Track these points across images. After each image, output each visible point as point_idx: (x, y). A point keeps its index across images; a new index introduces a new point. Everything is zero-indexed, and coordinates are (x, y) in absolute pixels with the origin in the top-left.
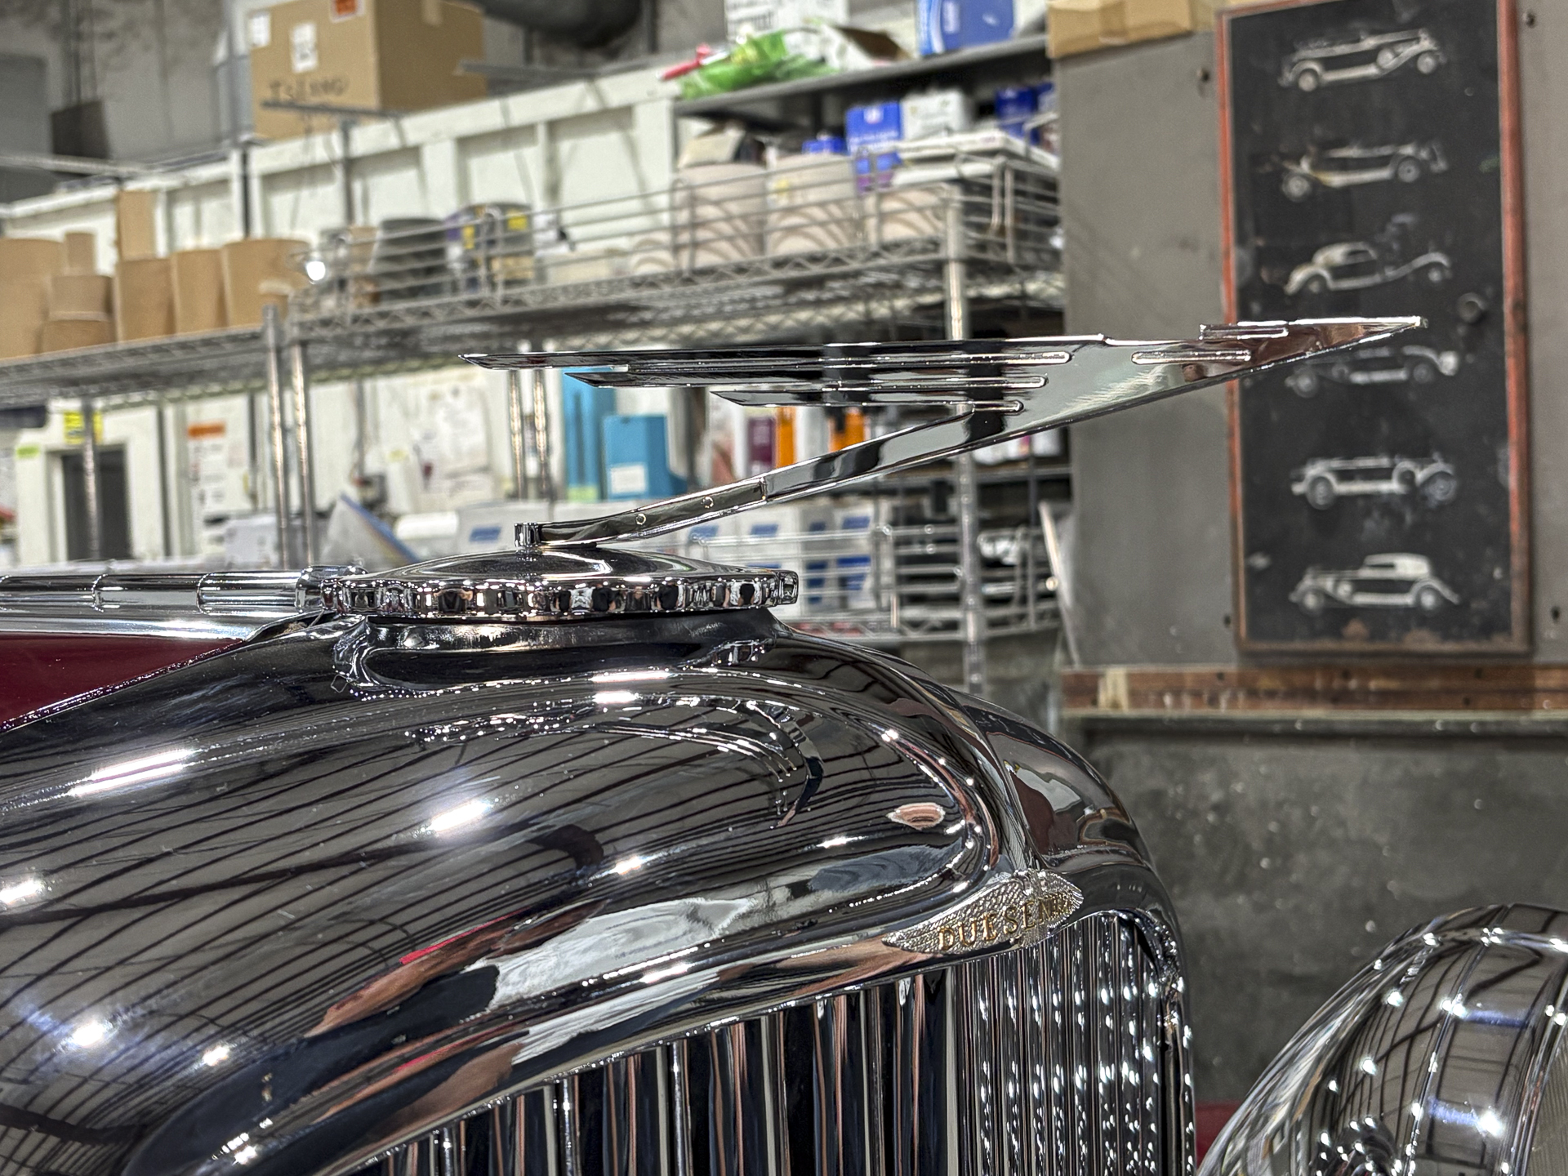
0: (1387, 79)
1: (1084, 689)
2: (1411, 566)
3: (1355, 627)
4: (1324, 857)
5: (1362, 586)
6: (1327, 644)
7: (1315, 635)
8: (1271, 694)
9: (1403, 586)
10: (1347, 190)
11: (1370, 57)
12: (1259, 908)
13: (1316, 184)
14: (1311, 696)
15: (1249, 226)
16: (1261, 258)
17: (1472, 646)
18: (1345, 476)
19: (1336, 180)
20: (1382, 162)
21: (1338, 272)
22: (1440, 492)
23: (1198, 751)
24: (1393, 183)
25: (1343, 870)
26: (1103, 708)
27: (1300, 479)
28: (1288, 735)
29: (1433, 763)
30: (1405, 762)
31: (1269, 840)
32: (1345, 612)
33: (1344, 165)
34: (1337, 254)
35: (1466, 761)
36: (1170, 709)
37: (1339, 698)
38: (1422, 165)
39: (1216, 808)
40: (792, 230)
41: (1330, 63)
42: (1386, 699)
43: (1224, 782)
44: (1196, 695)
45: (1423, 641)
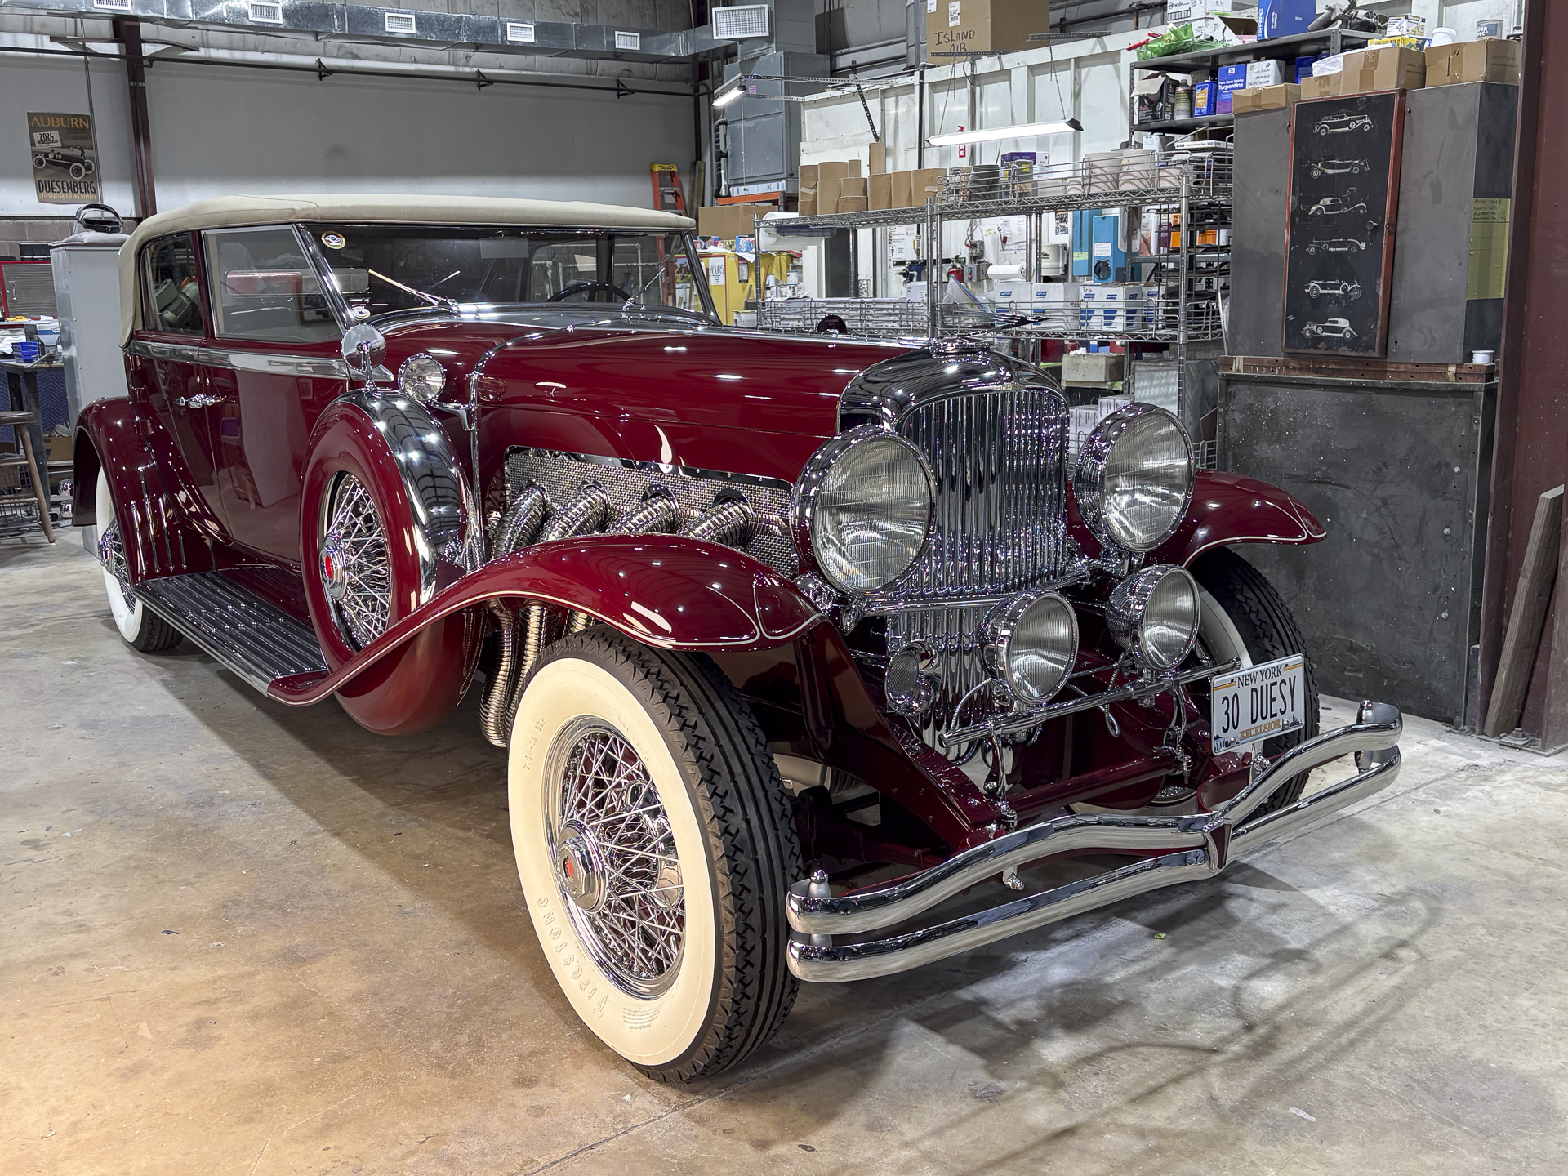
0: (1351, 132)
1: (1228, 364)
2: (1343, 323)
3: (1322, 345)
4: (1308, 431)
5: (1325, 329)
6: (1312, 351)
7: (1308, 347)
8: (1294, 369)
9: (1340, 330)
10: (1333, 175)
11: (1347, 124)
12: (1283, 450)
13: (1323, 173)
14: (1308, 370)
15: (1297, 187)
16: (1301, 201)
17: (1361, 354)
18: (1323, 287)
19: (1330, 172)
20: (1347, 166)
21: (1328, 208)
22: (1356, 295)
23: (1267, 389)
24: (1350, 173)
25: (1314, 436)
26: (1234, 372)
27: (1307, 287)
28: (1299, 385)
29: (1350, 397)
30: (1340, 396)
31: (1289, 424)
32: (1320, 339)
33: (1333, 166)
34: (1328, 201)
35: (1360, 397)
36: (1258, 373)
37: (1318, 372)
38: (1361, 168)
39: (1272, 411)
40: (1127, 181)
41: (1332, 126)
42: (1334, 372)
43: (1275, 402)
44: (1268, 368)
45: (1345, 351)
